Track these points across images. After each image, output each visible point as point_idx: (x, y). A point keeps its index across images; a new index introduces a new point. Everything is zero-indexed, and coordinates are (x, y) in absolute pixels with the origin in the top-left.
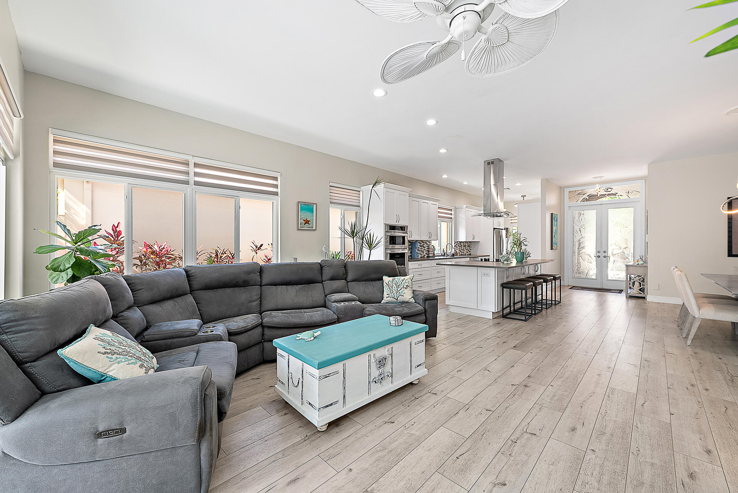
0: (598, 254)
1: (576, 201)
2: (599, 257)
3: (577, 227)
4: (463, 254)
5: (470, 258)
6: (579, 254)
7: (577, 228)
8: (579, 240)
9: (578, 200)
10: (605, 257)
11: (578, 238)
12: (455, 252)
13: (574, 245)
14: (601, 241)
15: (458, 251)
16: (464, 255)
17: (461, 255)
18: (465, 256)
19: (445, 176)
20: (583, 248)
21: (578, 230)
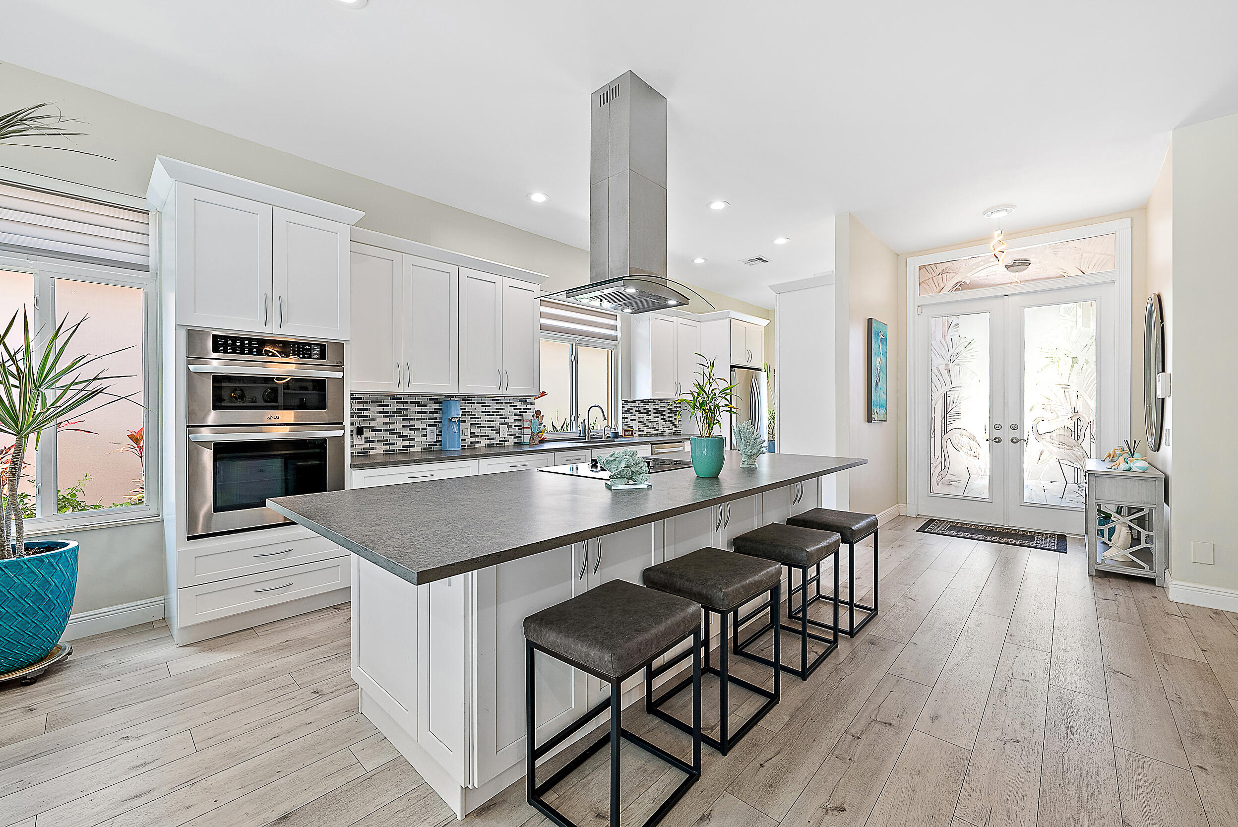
0: (997, 434)
1: (938, 289)
2: (999, 441)
3: (941, 361)
4: (655, 432)
5: (652, 444)
6: (944, 432)
7: (939, 363)
8: (946, 396)
9: (941, 288)
10: (1014, 441)
11: (942, 390)
12: (626, 427)
13: (931, 408)
14: (1004, 397)
15: (635, 425)
16: (656, 435)
17: (645, 436)
18: (660, 438)
19: (538, 198)
20: (956, 416)
21: (942, 368)
